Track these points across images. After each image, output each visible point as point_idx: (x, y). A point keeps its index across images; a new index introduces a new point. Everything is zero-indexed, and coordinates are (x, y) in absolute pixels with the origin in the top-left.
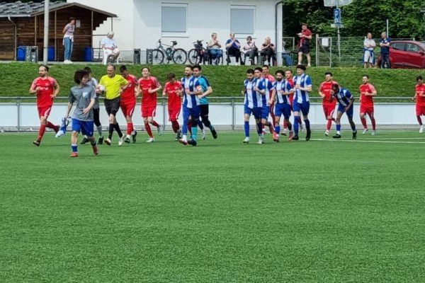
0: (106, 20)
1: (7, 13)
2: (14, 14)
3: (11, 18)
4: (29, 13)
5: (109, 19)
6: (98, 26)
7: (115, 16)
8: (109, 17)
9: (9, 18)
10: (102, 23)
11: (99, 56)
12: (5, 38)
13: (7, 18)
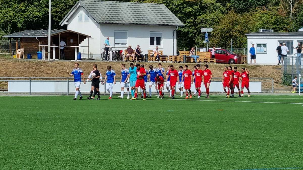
0: (85, 39)
1: (35, 36)
2: (39, 36)
3: (37, 38)
4: (46, 35)
5: (87, 38)
6: (82, 42)
7: (90, 37)
8: (87, 37)
9: (36, 38)
10: (84, 40)
11: (83, 57)
12: (34, 48)
13: (35, 38)
